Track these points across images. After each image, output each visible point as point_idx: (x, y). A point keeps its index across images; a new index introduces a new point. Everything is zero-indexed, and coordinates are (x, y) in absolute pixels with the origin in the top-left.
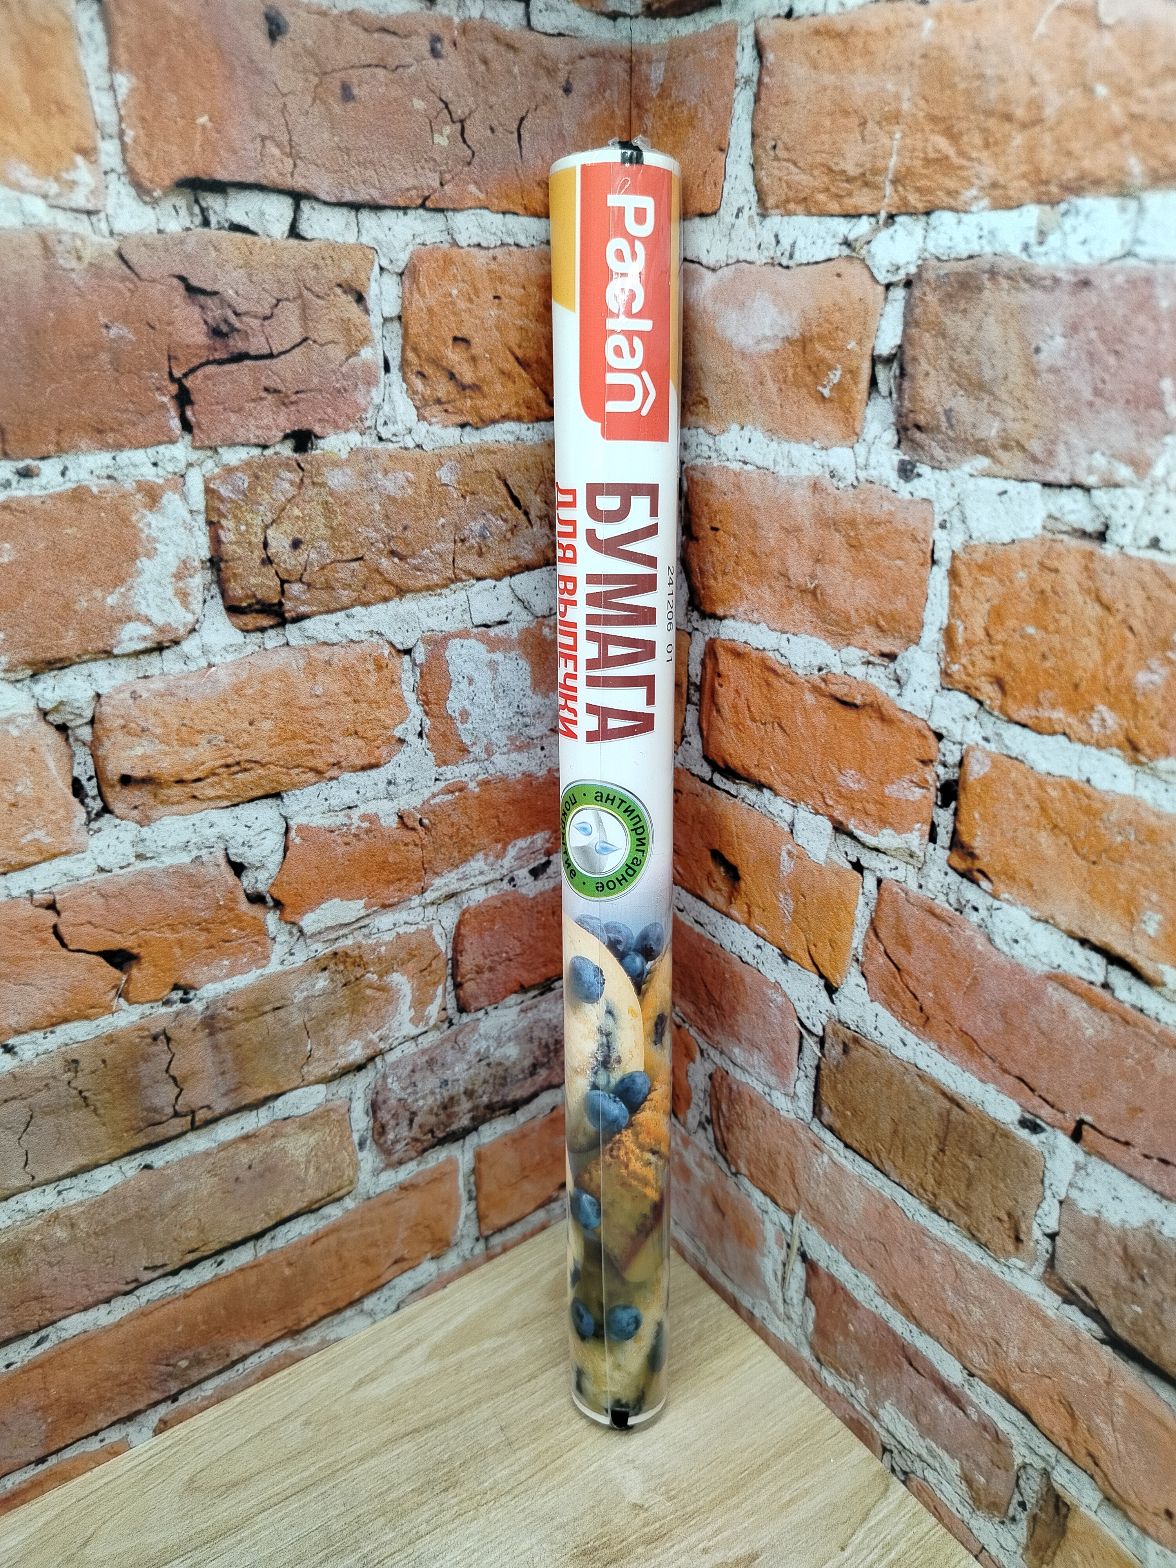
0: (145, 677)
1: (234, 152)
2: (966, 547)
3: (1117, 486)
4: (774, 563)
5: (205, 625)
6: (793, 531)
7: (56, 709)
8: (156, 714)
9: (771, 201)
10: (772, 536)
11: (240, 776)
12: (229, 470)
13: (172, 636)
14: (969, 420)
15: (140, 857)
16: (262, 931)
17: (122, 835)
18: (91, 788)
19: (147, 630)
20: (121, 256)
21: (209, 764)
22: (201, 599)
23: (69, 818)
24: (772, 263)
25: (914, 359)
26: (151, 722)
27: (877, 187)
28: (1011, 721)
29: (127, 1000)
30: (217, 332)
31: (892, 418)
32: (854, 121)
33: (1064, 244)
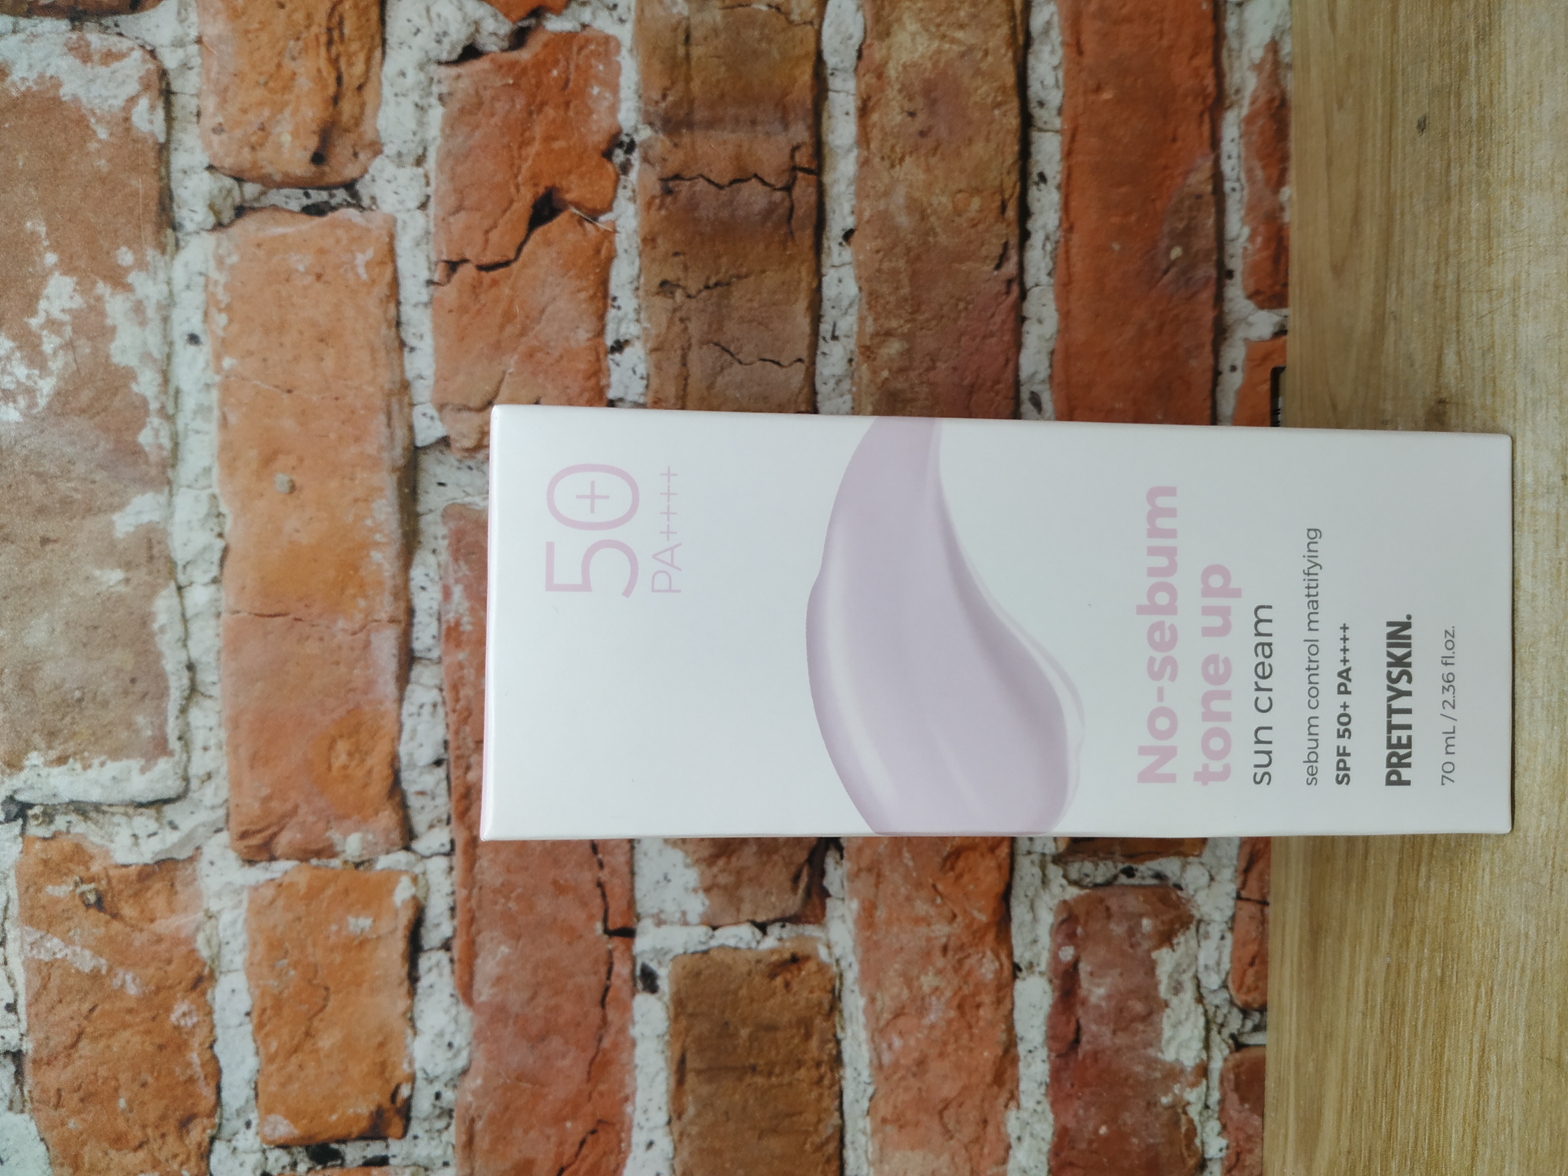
0: (199, 114)
5: (148, 38)
7: (217, 213)
8: (245, 111)
11: (347, 31)
13: (155, 78)
15: (420, 161)
16: (568, 38)
17: (387, 175)
18: (318, 196)
19: (144, 103)
21: (323, 63)
22: (116, 39)
23: (349, 226)
26: (254, 118)
29: (603, 211)
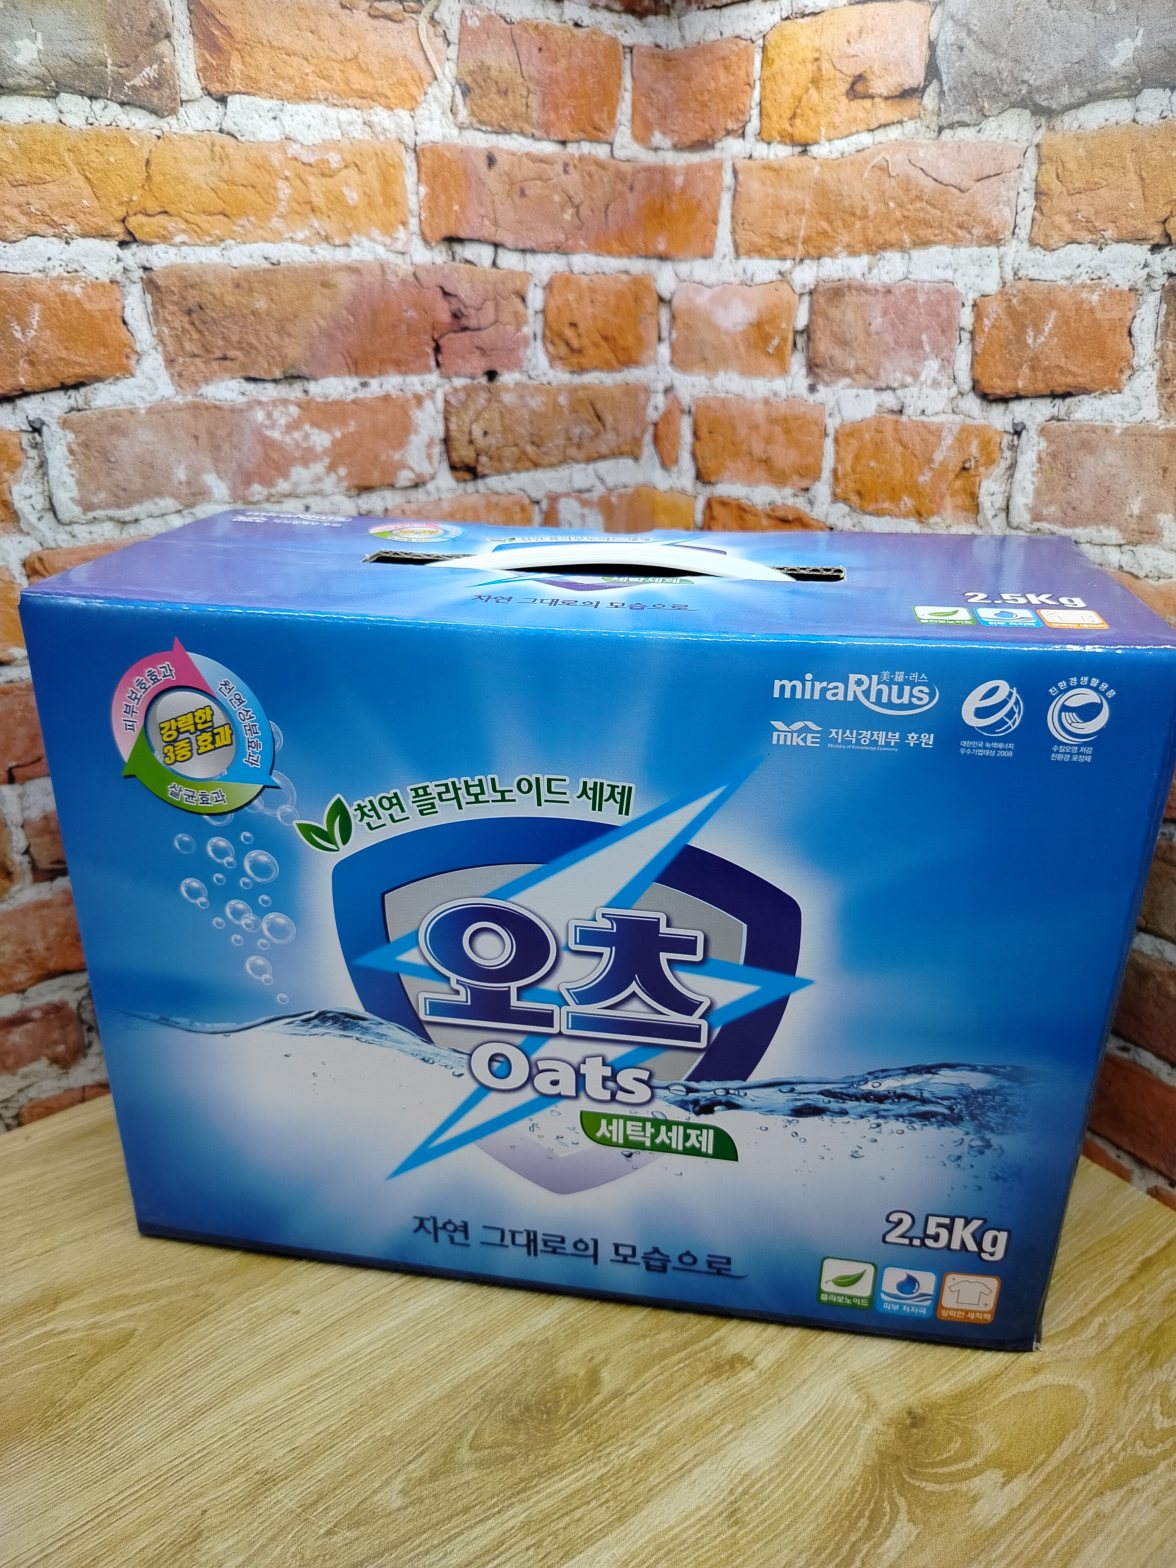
1: (468, 223)
2: (842, 425)
3: (906, 387)
4: (745, 447)
5: (439, 475)
6: (754, 427)
9: (741, 251)
10: (743, 431)
12: (456, 390)
13: (422, 479)
14: (840, 360)
19: (411, 475)
20: (415, 275)
22: (438, 460)
24: (743, 283)
25: (814, 331)
27: (794, 245)
28: (865, 513)
30: (456, 316)
31: (804, 362)
32: (783, 212)
33: (880, 273)
